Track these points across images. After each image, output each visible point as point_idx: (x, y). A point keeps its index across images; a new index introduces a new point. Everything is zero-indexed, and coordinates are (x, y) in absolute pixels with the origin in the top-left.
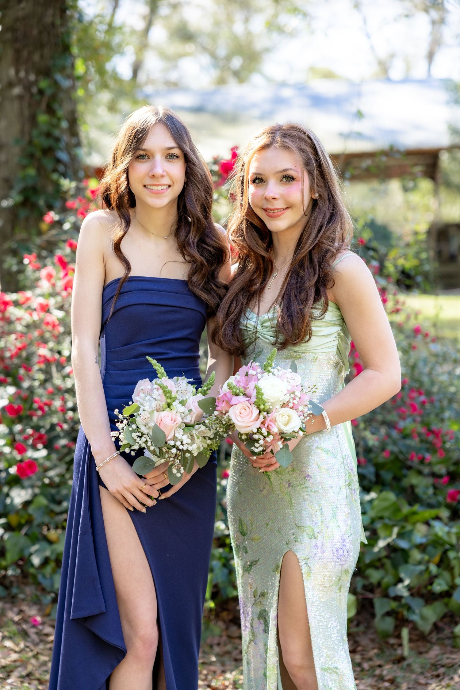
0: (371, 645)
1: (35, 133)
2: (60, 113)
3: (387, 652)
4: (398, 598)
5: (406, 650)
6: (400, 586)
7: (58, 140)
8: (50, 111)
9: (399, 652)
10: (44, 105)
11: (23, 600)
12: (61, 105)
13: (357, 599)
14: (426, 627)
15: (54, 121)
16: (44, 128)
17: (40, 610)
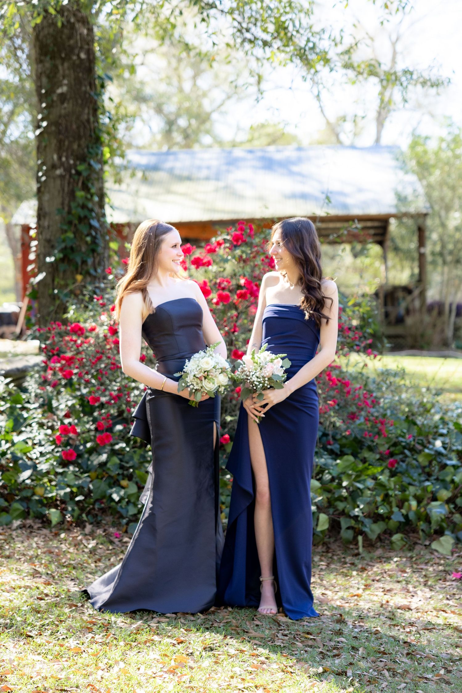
0: (338, 549)
1: (73, 205)
2: (93, 190)
3: (349, 552)
4: (356, 518)
5: (361, 550)
6: (357, 510)
7: (91, 210)
8: (86, 188)
9: (356, 551)
10: (80, 184)
11: (105, 524)
12: (93, 184)
13: (329, 518)
14: (373, 537)
15: (89, 196)
16: (81, 202)
17: (118, 529)
